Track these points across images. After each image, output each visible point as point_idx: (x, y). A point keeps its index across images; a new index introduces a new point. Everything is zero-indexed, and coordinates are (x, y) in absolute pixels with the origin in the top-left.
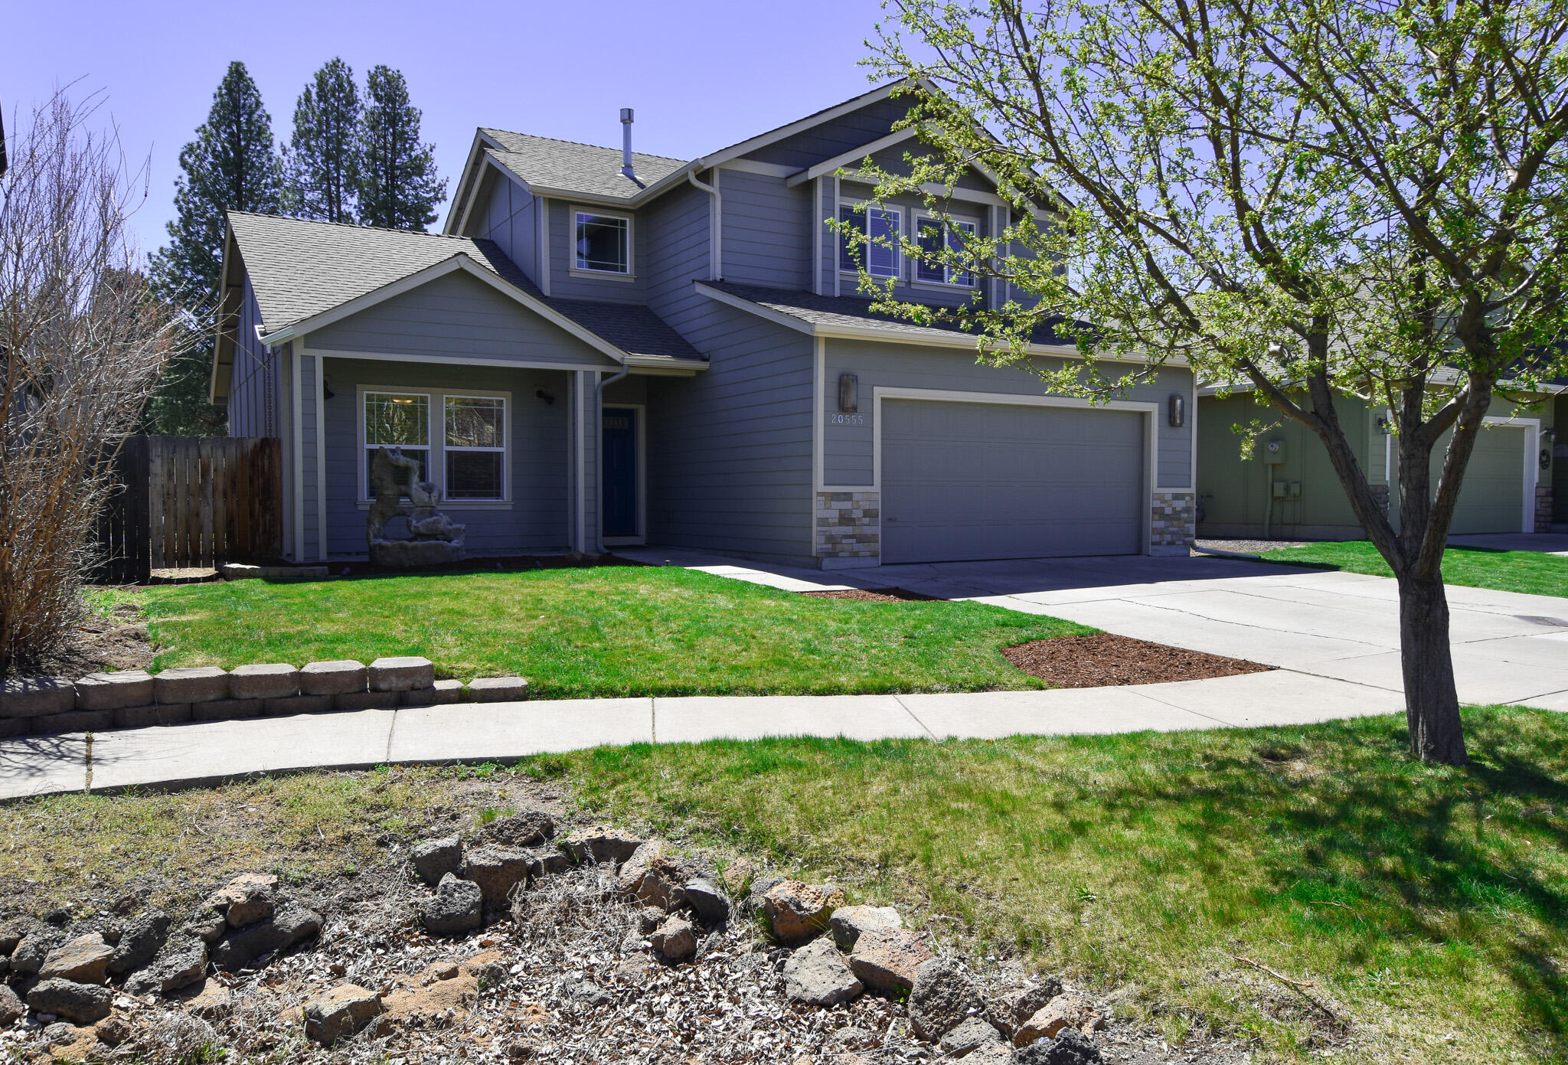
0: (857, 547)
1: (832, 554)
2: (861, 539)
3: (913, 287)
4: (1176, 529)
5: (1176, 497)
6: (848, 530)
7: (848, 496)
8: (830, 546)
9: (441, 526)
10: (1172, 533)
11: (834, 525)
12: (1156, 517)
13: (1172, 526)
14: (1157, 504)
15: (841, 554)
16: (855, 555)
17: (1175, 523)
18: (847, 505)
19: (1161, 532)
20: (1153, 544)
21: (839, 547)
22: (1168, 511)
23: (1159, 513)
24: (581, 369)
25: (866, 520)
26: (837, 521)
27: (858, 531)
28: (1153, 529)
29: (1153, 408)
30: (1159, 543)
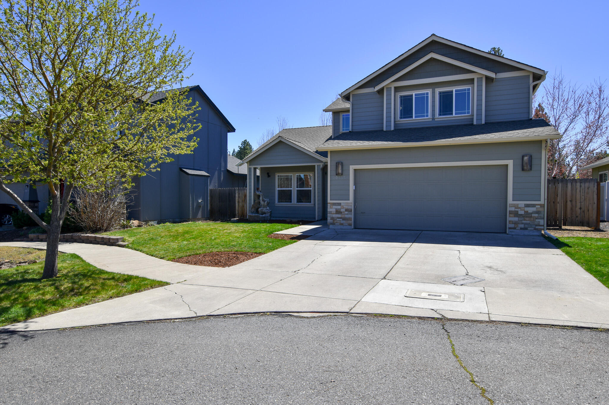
0: (342, 222)
1: (333, 224)
2: (344, 219)
3: (436, 120)
4: (529, 222)
5: (527, 206)
6: (339, 216)
7: (339, 204)
8: (332, 221)
9: (264, 211)
10: (525, 224)
11: (334, 214)
12: (511, 215)
13: (524, 220)
14: (513, 209)
15: (336, 224)
16: (342, 224)
17: (527, 219)
18: (339, 207)
19: (515, 223)
20: (510, 228)
21: (335, 221)
22: (521, 212)
23: (516, 214)
24: (316, 164)
25: (347, 212)
26: (335, 212)
27: (343, 216)
28: (509, 221)
29: (510, 163)
30: (515, 228)
